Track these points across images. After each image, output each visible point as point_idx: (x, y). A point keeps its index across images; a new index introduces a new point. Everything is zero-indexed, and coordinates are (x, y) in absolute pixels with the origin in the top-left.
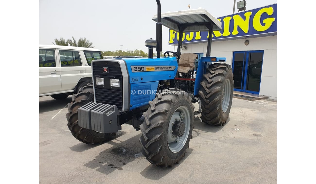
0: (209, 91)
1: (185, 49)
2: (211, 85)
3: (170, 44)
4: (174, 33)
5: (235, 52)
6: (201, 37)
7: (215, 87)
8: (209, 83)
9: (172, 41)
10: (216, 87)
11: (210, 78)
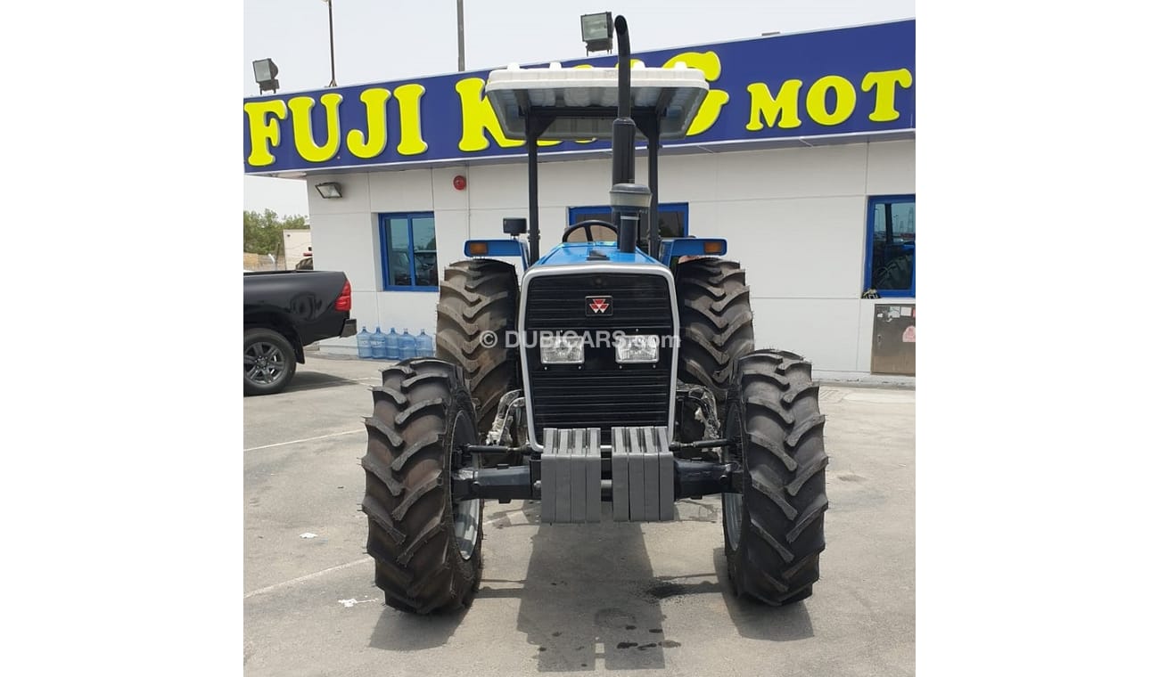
0: (726, 357)
1: (334, 193)
2: (727, 338)
3: (249, 168)
4: (273, 121)
5: (576, 208)
6: (425, 144)
7: (739, 340)
8: (720, 331)
9: (262, 157)
10: (741, 343)
11: (719, 314)
